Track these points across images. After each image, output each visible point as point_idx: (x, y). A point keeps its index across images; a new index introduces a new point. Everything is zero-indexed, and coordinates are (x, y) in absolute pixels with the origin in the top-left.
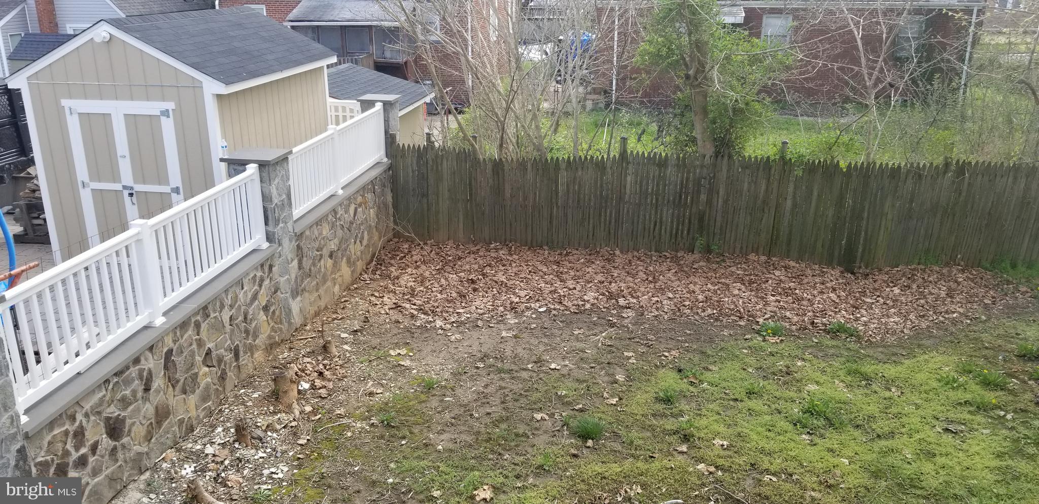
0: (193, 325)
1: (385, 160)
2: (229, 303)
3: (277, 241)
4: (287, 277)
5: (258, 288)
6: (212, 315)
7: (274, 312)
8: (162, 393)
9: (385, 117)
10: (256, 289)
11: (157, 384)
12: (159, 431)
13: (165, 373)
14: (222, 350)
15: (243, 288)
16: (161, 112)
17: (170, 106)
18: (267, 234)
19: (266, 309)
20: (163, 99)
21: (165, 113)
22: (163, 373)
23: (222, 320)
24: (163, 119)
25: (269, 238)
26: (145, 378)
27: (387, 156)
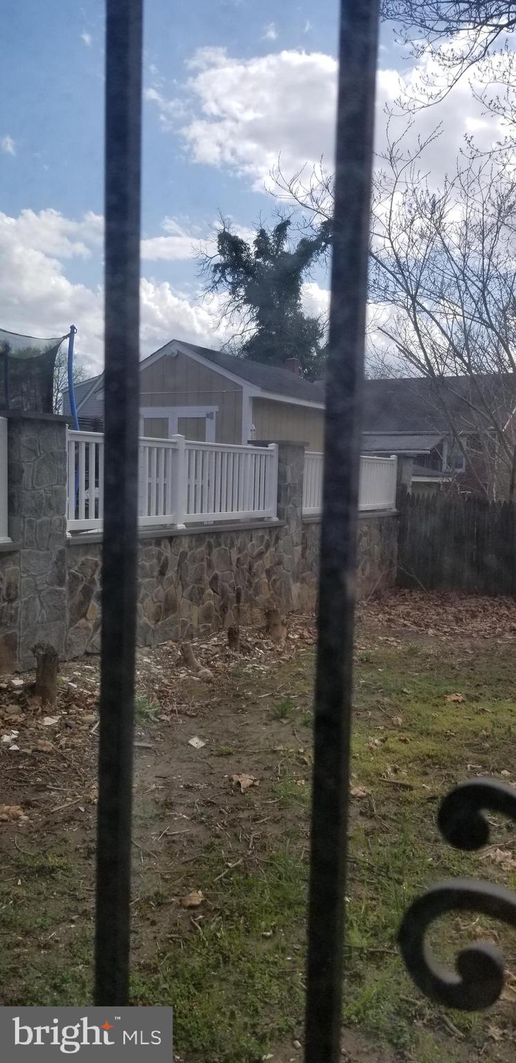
0: (206, 544)
1: (395, 510)
2: (239, 545)
3: (285, 517)
4: (290, 556)
5: (264, 550)
6: (223, 547)
7: (275, 581)
8: (173, 586)
9: (398, 470)
10: (262, 549)
11: (170, 575)
12: (166, 618)
13: (178, 570)
14: (227, 584)
15: (251, 541)
16: (207, 415)
17: (214, 409)
18: (278, 510)
19: (269, 573)
20: (210, 404)
21: (210, 416)
22: (176, 568)
23: (230, 556)
24: (208, 420)
25: (280, 514)
26: (162, 561)
27: (397, 507)
